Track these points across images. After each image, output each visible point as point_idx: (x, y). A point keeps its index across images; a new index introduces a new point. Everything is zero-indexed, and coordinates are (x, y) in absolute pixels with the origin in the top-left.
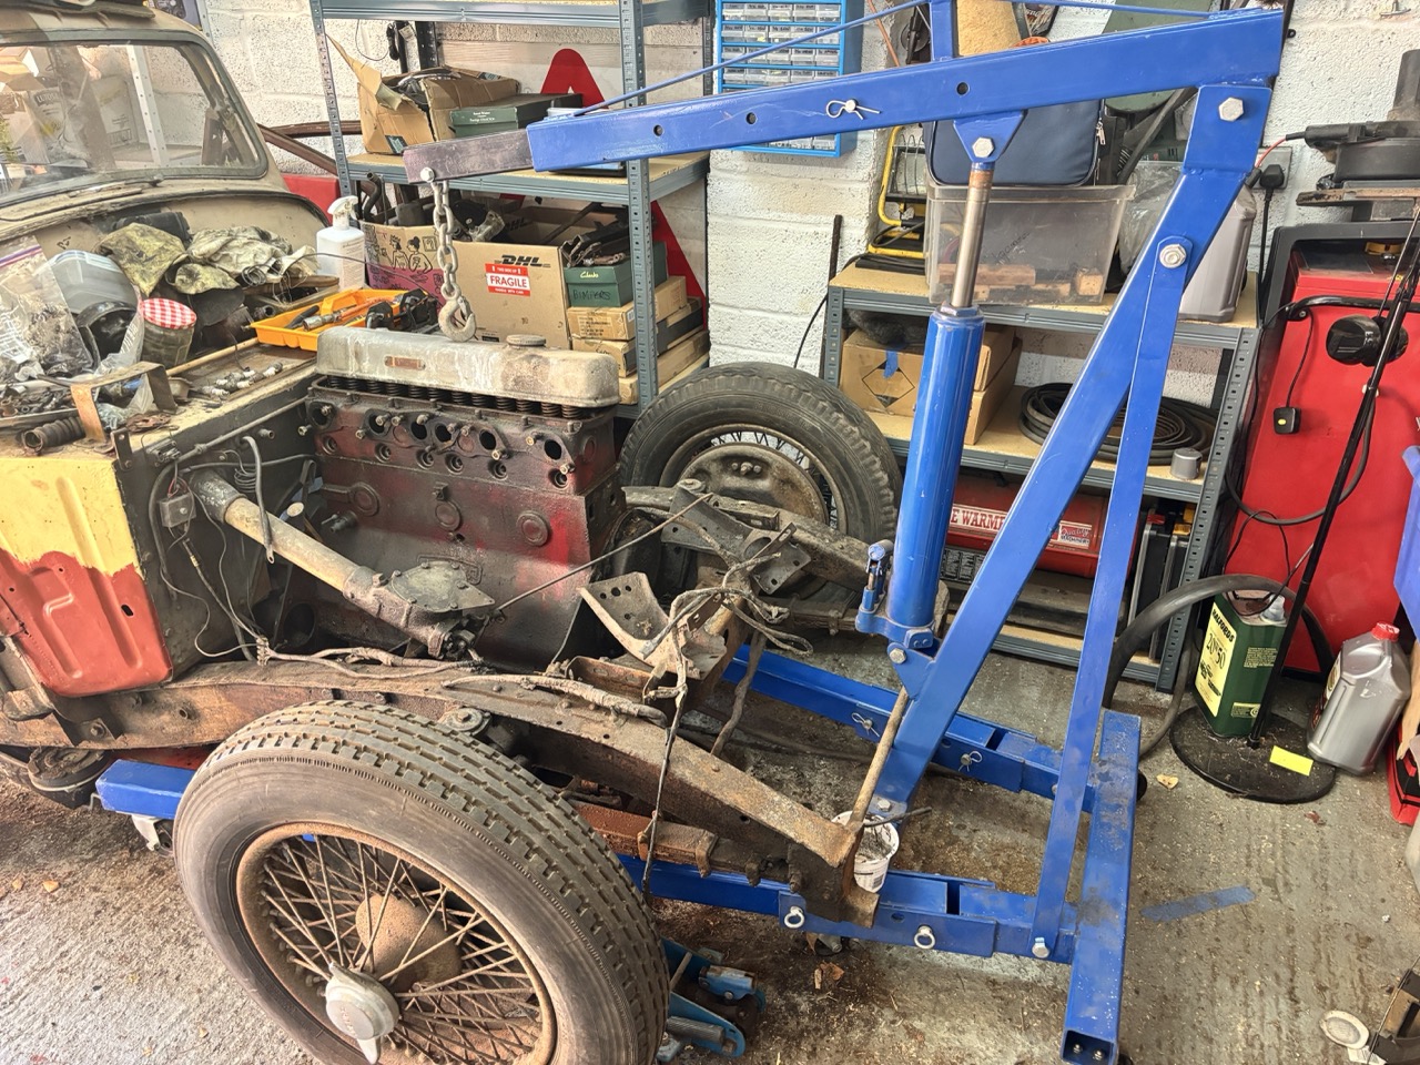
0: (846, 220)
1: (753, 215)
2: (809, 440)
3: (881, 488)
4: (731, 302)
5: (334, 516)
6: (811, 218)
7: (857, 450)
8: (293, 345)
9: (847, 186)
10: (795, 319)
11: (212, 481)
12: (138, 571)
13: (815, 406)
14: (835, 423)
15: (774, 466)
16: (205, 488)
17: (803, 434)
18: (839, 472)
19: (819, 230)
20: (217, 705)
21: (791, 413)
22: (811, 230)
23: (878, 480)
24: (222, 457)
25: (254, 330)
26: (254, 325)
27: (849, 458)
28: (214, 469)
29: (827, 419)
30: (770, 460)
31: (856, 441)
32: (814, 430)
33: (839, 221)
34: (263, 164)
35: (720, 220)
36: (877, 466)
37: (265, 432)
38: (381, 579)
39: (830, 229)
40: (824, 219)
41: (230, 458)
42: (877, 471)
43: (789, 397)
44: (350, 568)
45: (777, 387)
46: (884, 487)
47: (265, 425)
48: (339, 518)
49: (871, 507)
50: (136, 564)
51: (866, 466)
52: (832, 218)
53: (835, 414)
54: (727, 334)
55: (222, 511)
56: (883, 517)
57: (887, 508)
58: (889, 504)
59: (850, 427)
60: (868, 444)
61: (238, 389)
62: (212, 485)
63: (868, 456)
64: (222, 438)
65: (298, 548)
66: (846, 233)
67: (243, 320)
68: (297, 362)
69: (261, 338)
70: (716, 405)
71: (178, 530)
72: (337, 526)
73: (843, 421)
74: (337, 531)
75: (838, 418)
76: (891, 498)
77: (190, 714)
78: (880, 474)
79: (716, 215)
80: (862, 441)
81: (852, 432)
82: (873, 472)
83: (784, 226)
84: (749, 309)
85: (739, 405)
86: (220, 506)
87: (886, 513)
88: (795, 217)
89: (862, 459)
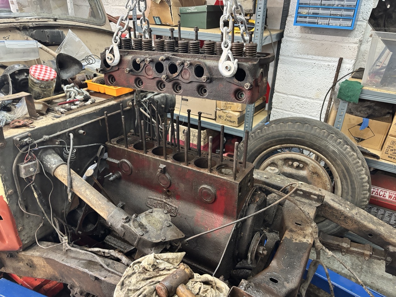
0: (344, 60)
1: (300, 56)
2: (330, 156)
3: (364, 183)
4: (284, 92)
5: (111, 174)
6: (328, 59)
7: (354, 164)
8: (102, 92)
9: (347, 45)
10: (312, 101)
11: (50, 154)
12: (5, 200)
13: (336, 141)
14: (345, 150)
15: (311, 165)
16: (46, 158)
17: (328, 153)
18: (343, 172)
19: (330, 64)
20: (43, 264)
21: (323, 143)
22: (327, 64)
23: (363, 178)
24: (57, 143)
25: (86, 84)
26: (87, 81)
27: (350, 167)
28: (53, 148)
29: (341, 148)
30: (309, 163)
31: (355, 159)
32: (334, 152)
33: (341, 60)
34: (103, 20)
35: (284, 58)
36: (363, 172)
37: (81, 131)
38: (126, 219)
39: (336, 64)
40: (334, 59)
41: (61, 143)
42: (363, 174)
43: (323, 136)
44: (112, 209)
45: (318, 130)
46: (366, 182)
47: (82, 128)
48: (113, 174)
49: (357, 190)
50: (4, 196)
51: (358, 171)
52: (338, 59)
53: (346, 146)
54: (280, 104)
55: (53, 170)
56: (362, 196)
57: (365, 192)
58: (366, 190)
59: (352, 153)
60: (360, 161)
61: (71, 109)
62: (50, 156)
63: (359, 167)
64: (59, 133)
65: (87, 195)
66: (343, 65)
67: (82, 79)
68: (102, 99)
69: (89, 88)
70: (286, 135)
71: (29, 179)
72: (111, 178)
73: (349, 149)
74: (111, 181)
75: (347, 148)
76: (368, 188)
77: (31, 265)
78: (364, 176)
79: (283, 56)
80: (358, 160)
81: (353, 155)
82: (360, 175)
83: (314, 62)
84: (292, 95)
85: (298, 137)
86: (52, 168)
87: (364, 194)
88: (320, 58)
89: (357, 168)
